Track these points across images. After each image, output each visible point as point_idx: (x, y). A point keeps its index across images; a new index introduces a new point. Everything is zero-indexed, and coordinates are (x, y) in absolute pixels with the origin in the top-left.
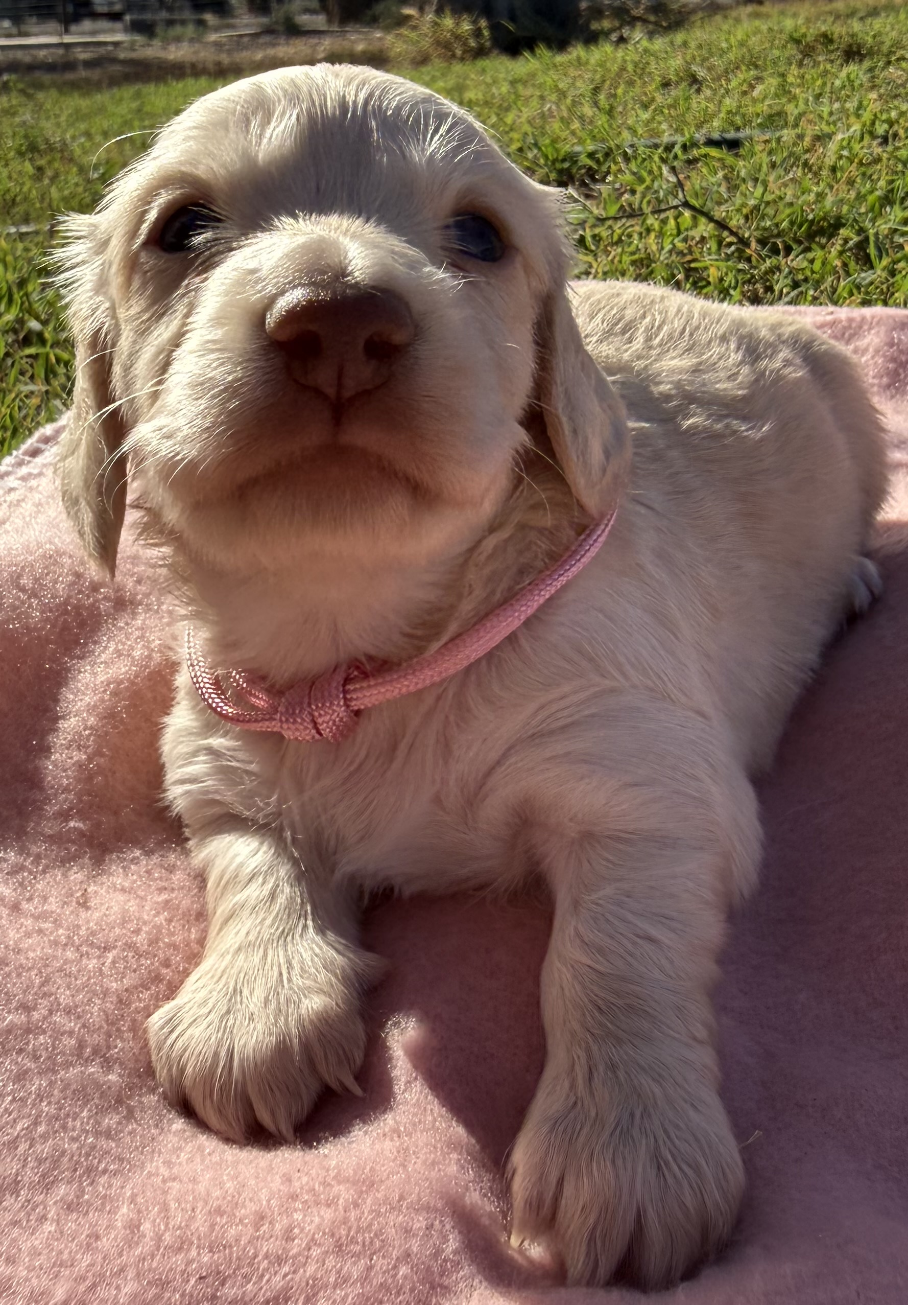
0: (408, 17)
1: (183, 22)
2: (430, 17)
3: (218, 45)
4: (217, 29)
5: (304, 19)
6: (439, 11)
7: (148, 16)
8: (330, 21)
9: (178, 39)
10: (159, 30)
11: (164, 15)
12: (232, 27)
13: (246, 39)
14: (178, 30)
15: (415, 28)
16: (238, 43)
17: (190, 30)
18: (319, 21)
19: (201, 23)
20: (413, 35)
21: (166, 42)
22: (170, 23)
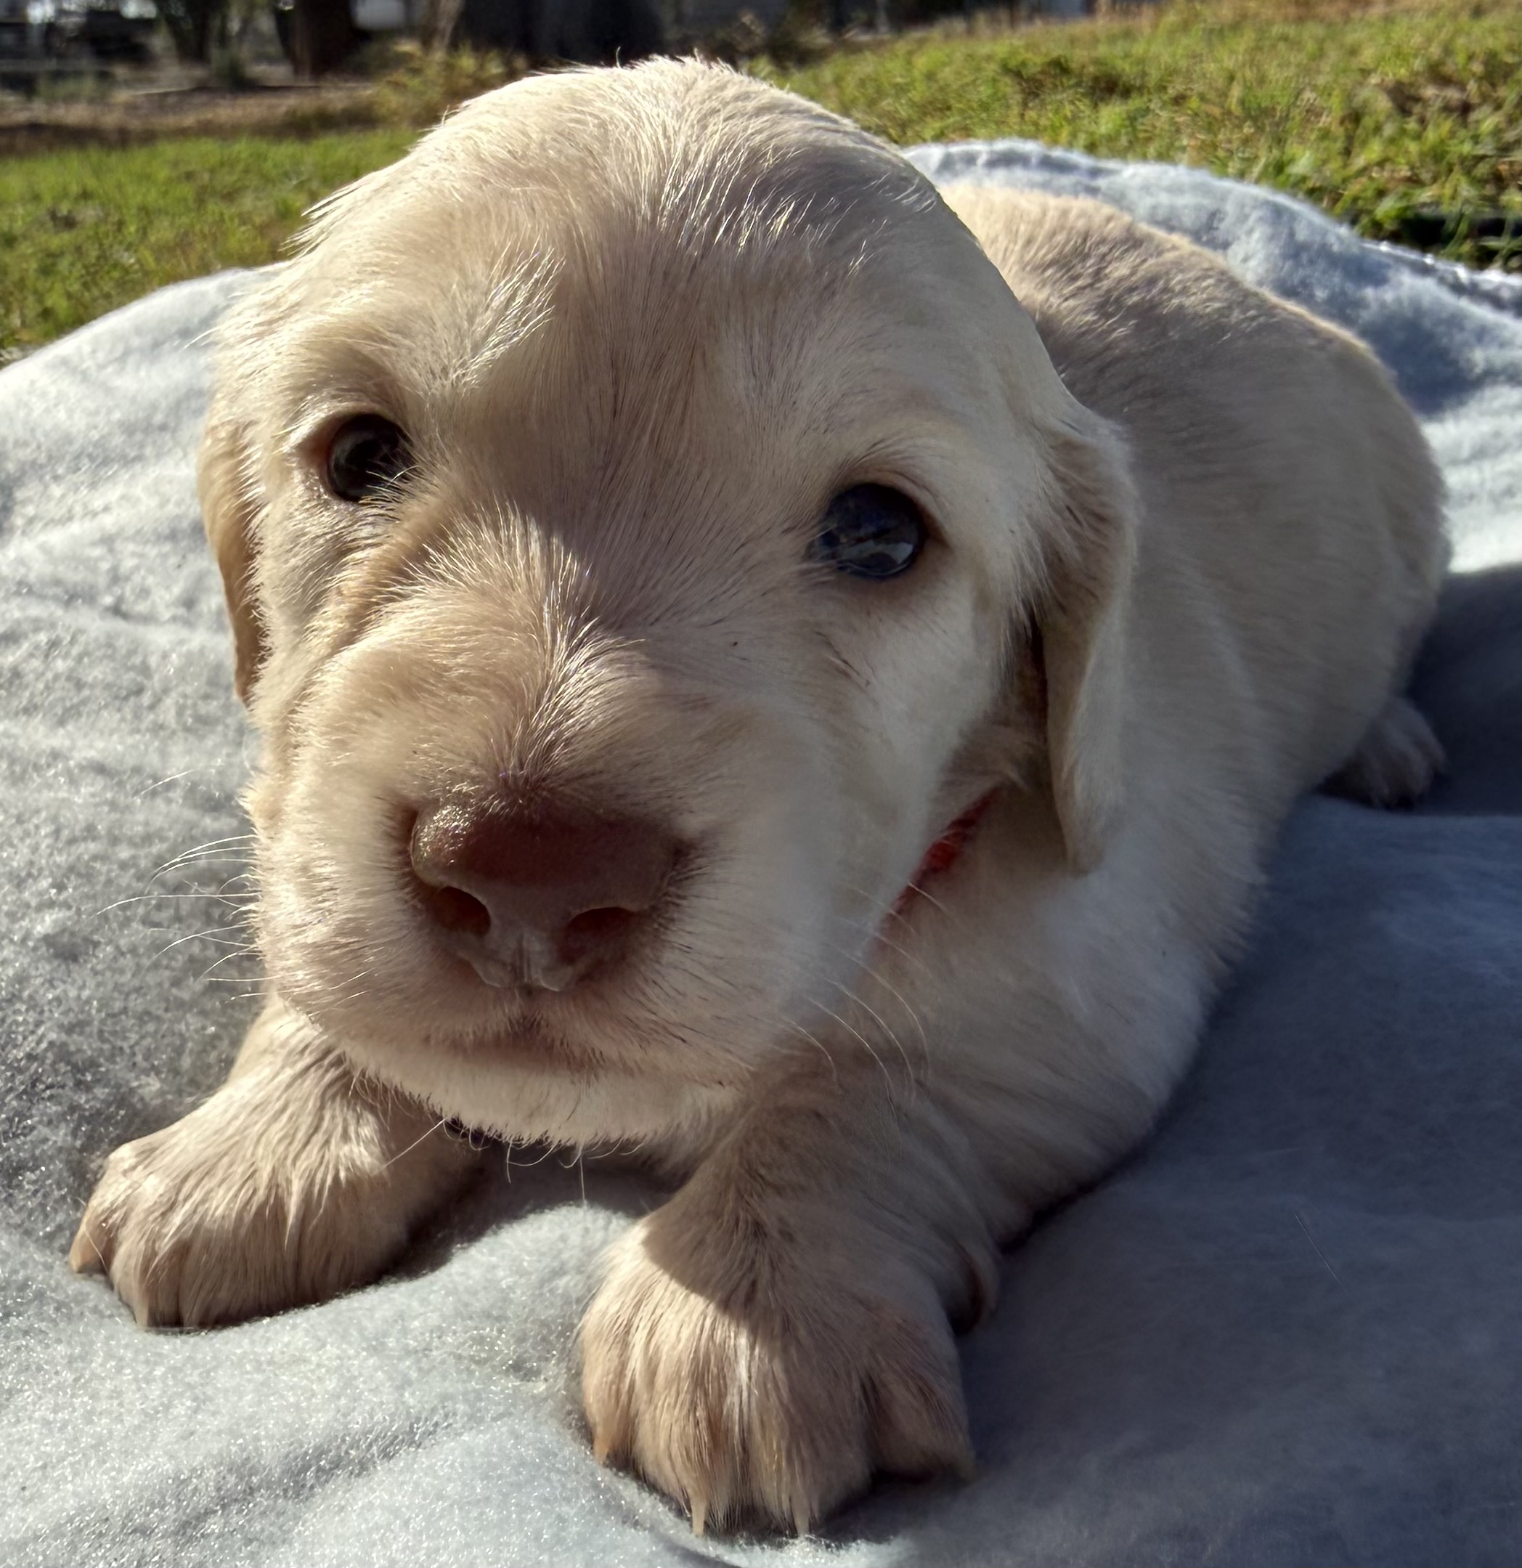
0: (406, 57)
1: (78, 74)
2: (439, 55)
3: (131, 108)
4: (128, 84)
5: (259, 70)
6: (454, 46)
7: (25, 67)
8: (297, 71)
9: (71, 99)
10: (42, 85)
11: (52, 64)
12: (151, 81)
13: (171, 100)
14: (69, 86)
15: (416, 72)
16: (160, 103)
17: (88, 85)
18: (279, 72)
19: (104, 76)
20: (414, 83)
21: (52, 101)
22: (58, 76)
